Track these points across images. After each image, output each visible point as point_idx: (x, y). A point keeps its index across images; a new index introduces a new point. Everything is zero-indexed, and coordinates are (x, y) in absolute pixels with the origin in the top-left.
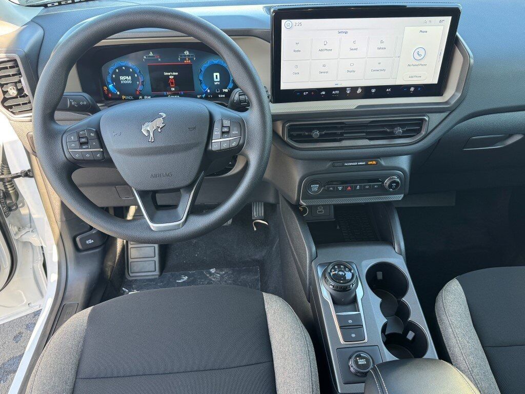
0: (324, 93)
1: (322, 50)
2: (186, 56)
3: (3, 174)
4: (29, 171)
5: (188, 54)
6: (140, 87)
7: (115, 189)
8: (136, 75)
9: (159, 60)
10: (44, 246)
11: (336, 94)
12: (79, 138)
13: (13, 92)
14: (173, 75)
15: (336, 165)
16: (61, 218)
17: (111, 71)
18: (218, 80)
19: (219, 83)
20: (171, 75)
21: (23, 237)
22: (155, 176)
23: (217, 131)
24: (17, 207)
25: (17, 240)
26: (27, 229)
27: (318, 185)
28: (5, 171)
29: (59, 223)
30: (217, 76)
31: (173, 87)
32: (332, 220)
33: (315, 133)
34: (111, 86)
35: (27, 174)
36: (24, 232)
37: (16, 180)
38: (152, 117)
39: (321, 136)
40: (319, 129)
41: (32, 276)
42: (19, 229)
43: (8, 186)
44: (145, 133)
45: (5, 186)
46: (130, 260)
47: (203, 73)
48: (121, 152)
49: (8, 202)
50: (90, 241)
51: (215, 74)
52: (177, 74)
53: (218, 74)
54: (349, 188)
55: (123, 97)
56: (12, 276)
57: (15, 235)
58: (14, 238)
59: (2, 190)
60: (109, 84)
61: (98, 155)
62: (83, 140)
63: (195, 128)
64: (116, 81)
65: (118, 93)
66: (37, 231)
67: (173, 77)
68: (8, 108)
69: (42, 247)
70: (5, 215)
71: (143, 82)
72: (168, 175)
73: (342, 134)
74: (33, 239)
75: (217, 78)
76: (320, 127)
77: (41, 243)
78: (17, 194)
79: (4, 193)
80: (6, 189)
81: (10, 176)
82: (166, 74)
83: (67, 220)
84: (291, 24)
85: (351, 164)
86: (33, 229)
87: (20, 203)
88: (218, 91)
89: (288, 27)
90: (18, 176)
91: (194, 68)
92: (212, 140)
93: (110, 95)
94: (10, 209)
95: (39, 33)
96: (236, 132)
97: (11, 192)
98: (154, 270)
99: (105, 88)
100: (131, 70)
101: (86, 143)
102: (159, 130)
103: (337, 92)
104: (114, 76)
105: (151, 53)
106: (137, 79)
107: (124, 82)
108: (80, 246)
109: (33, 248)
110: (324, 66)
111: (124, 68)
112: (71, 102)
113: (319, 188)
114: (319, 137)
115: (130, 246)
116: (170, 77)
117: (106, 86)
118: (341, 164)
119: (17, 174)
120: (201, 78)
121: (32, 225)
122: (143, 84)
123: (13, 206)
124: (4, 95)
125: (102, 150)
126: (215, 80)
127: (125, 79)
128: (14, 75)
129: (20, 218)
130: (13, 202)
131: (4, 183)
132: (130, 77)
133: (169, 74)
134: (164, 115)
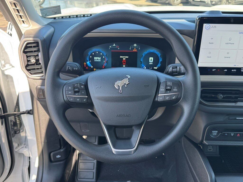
0: (226, 70)
1: (228, 44)
2: (134, 47)
3: (15, 111)
4: (31, 110)
5: (136, 46)
6: (105, 64)
7: (79, 124)
8: (104, 57)
9: (119, 49)
10: (31, 157)
11: (234, 72)
12: (74, 88)
13: (33, 61)
14: (125, 58)
15: (231, 118)
16: (45, 141)
17: (89, 54)
18: (152, 61)
19: (152, 64)
20: (124, 58)
21: (20, 150)
22: (120, 116)
23: (162, 89)
24: (19, 132)
25: (16, 152)
26: (23, 146)
27: (217, 131)
28: (17, 110)
29: (43, 143)
30: (151, 59)
31: (124, 65)
32: (218, 156)
33: (220, 95)
34: (88, 63)
35: (30, 112)
36: (21, 147)
37: (22, 115)
38: (121, 78)
39: (224, 98)
40: (223, 94)
41: (21, 175)
42: (18, 145)
43: (17, 119)
44: (116, 87)
45: (15, 119)
46: (79, 170)
47: (143, 57)
48: (99, 99)
49: (15, 128)
50: (58, 156)
51: (150, 58)
52: (128, 57)
53: (152, 58)
54: (238, 135)
55: (95, 69)
56: (10, 173)
57: (16, 148)
58: (15, 150)
59: (13, 121)
60: (87, 61)
61: (85, 100)
62: (76, 90)
63: (148, 86)
64: (92, 60)
65: (92, 67)
66: (28, 147)
67: (125, 59)
68: (28, 70)
69: (29, 157)
70: (12, 136)
71: (107, 61)
72: (128, 116)
73: (236, 98)
74: (26, 152)
75: (151, 60)
76: (223, 92)
77: (29, 155)
78: (21, 124)
79: (14, 123)
80: (16, 120)
81: (19, 113)
82: (121, 57)
83: (47, 142)
84: (209, 26)
85: (241, 118)
86: (27, 146)
87: (22, 130)
88: (151, 68)
89: (207, 28)
90: (24, 113)
91: (138, 54)
92: (158, 94)
93: (87, 68)
94: (15, 133)
95: (51, 30)
96: (176, 90)
97: (18, 122)
98: (92, 178)
99: (85, 64)
100: (101, 54)
101: (78, 92)
102: (126, 86)
103: (235, 70)
104: (91, 57)
105: (114, 44)
106: (104, 59)
107: (96, 61)
108: (52, 159)
109: (24, 158)
110: (228, 53)
111: (97, 52)
112: (68, 68)
113: (218, 133)
114: (222, 99)
115: (80, 161)
116: (124, 59)
117: (85, 62)
118: (234, 118)
119: (23, 112)
120: (142, 60)
121: (26, 143)
122: (107, 63)
123: (17, 131)
124: (28, 63)
125: (87, 97)
126: (150, 61)
127: (97, 59)
128: (35, 51)
129: (20, 139)
130: (18, 129)
131: (15, 117)
132: (100, 58)
133: (123, 57)
134: (129, 77)
